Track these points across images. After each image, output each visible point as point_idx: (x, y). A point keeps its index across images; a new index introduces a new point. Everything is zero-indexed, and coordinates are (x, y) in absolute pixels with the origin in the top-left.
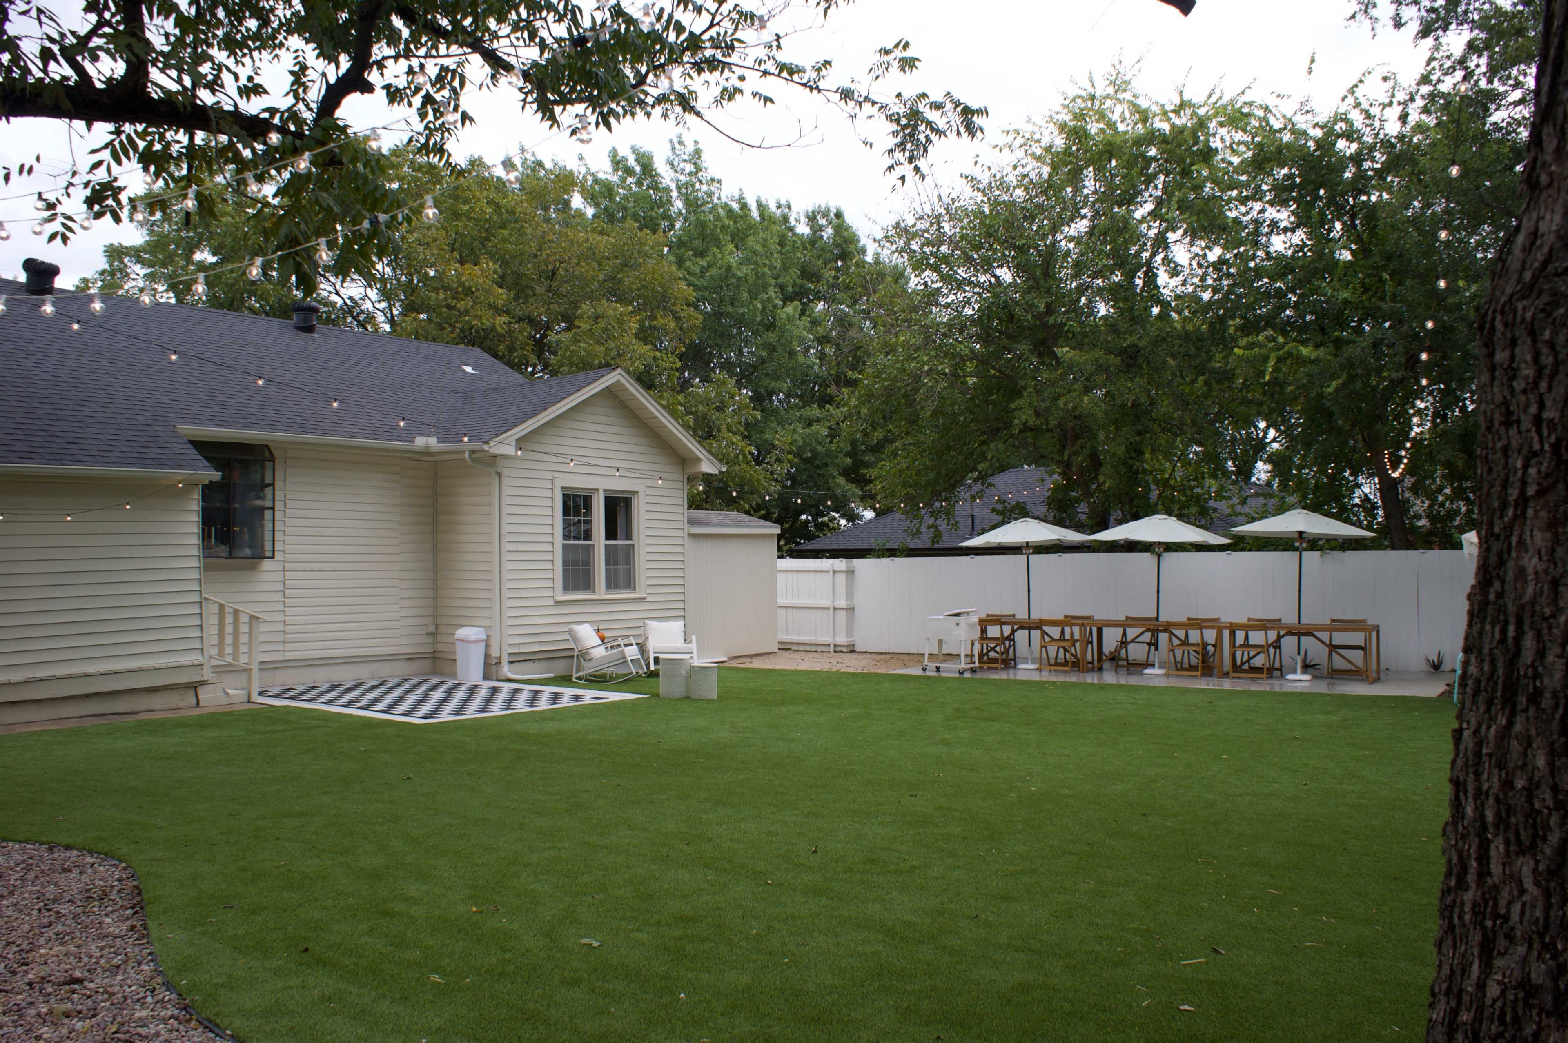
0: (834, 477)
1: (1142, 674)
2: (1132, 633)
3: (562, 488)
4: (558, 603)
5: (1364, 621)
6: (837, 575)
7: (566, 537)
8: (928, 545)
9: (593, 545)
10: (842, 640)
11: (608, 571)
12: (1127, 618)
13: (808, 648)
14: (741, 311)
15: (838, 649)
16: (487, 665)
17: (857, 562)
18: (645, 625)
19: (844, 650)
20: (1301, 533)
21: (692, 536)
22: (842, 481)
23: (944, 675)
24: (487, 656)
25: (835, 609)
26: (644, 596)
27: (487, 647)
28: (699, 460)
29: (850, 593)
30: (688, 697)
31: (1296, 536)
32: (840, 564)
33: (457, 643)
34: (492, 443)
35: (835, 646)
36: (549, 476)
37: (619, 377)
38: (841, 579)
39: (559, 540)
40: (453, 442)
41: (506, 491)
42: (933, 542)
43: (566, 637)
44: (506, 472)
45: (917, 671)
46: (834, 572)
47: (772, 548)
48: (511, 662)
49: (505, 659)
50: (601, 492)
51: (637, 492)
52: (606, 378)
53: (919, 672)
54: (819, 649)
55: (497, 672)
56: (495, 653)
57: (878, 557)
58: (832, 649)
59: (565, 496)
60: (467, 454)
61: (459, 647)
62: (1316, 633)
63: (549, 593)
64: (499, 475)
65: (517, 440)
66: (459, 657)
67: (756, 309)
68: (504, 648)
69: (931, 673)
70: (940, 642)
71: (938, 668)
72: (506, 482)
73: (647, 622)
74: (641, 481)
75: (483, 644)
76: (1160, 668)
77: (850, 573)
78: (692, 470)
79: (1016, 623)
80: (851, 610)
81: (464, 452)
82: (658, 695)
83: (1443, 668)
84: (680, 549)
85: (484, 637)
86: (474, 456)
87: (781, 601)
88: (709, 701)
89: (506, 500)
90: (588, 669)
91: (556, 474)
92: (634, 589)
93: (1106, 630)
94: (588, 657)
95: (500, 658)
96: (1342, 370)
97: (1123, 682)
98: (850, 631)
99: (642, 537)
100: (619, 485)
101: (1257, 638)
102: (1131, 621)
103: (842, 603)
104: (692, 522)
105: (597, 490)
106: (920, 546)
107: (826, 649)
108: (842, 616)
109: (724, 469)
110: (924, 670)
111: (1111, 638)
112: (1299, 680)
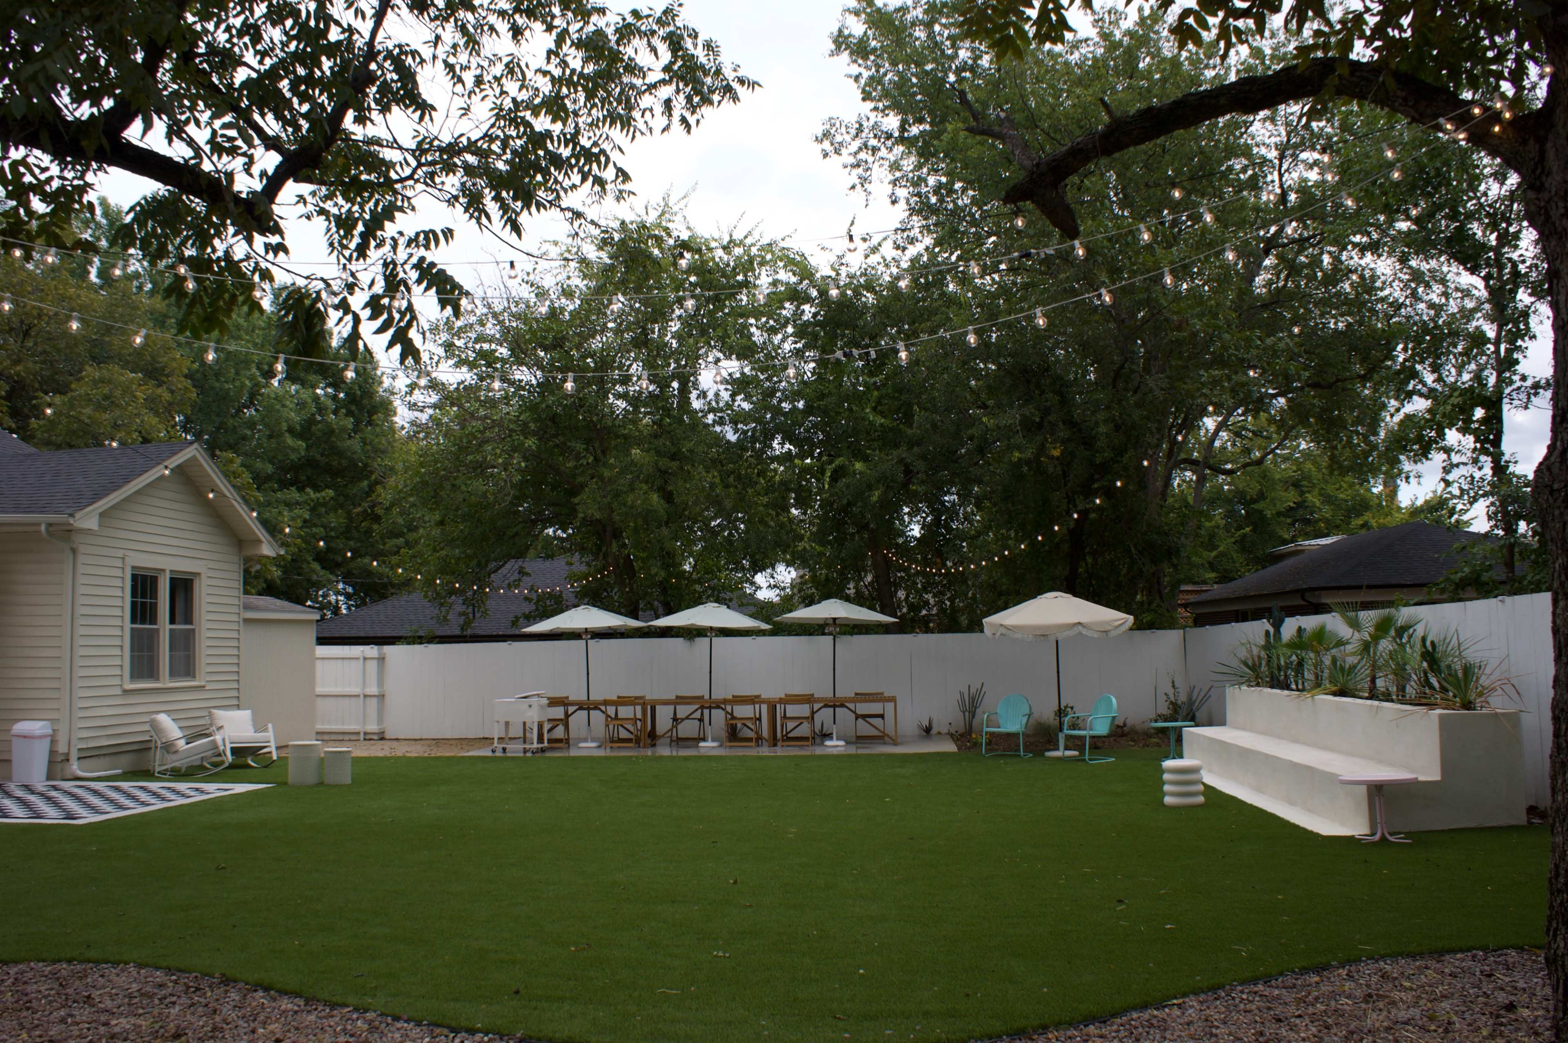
0: (309, 563)
1: (697, 747)
2: (683, 711)
3: (133, 568)
4: (126, 692)
5: (882, 694)
6: (368, 662)
7: (134, 620)
8: (457, 632)
9: (158, 630)
10: (372, 727)
11: (171, 657)
12: (677, 697)
13: (334, 737)
14: (227, 386)
15: (368, 737)
16: (51, 763)
17: (387, 649)
18: (210, 715)
19: (375, 737)
20: (834, 619)
21: (247, 621)
22: (316, 566)
23: (509, 755)
24: (52, 753)
25: (365, 696)
26: (203, 683)
27: (53, 742)
28: (260, 542)
29: (381, 682)
30: (321, 784)
31: (831, 622)
32: (371, 651)
33: (15, 741)
34: (78, 515)
35: (365, 734)
36: (120, 553)
37: (195, 453)
38: (372, 666)
39: (128, 625)
40: (15, 512)
41: (81, 569)
42: (462, 629)
43: (147, 727)
44: (82, 549)
45: (486, 752)
46: (365, 659)
47: (312, 635)
48: (79, 758)
49: (74, 755)
50: (168, 573)
51: (199, 574)
52: (184, 452)
53: (490, 754)
54: (346, 737)
55: (62, 770)
56: (62, 748)
57: (409, 644)
58: (362, 737)
59: (134, 577)
60: (43, 527)
61: (16, 744)
62: (847, 704)
63: (117, 681)
64: (74, 551)
65: (101, 515)
66: (15, 757)
67: (243, 385)
68: (73, 743)
69: (499, 754)
70: (507, 724)
71: (504, 750)
72: (81, 559)
73: (214, 711)
74: (205, 562)
75: (48, 740)
76: (713, 741)
77: (381, 660)
78: (250, 552)
79: (572, 704)
80: (381, 697)
81: (39, 524)
82: (286, 784)
83: (934, 731)
84: (235, 635)
85: (50, 732)
86: (51, 529)
87: (319, 690)
88: (348, 786)
89: (81, 580)
90: (173, 762)
91: (127, 553)
92: (194, 677)
93: (658, 707)
94: (174, 749)
95: (68, 754)
96: (878, 482)
97: (674, 754)
98: (380, 719)
99: (203, 622)
100: (184, 566)
101: (793, 710)
102: (681, 700)
103: (373, 690)
104: (247, 607)
105: (164, 570)
106: (449, 633)
107: (354, 737)
108: (373, 703)
109: (282, 553)
110: (493, 751)
111: (664, 716)
112: (835, 745)
